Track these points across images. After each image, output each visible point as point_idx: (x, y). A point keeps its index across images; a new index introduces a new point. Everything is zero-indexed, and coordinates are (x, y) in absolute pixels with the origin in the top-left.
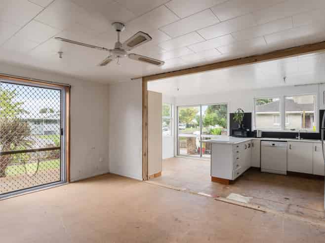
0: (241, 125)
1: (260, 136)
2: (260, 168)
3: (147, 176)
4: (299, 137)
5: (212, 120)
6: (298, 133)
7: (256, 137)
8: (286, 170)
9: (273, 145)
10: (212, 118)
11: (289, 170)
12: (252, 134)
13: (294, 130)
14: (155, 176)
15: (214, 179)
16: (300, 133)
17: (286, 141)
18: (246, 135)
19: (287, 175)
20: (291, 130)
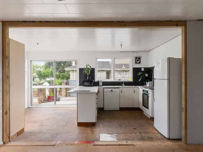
0: (89, 78)
1: (102, 85)
2: (103, 108)
3: (9, 137)
4: (124, 84)
5: (50, 73)
6: (123, 82)
7: (99, 86)
8: (119, 107)
9: (112, 90)
10: (49, 72)
11: (121, 107)
12: (97, 84)
13: (120, 80)
14: (18, 134)
15: (80, 124)
16: (124, 82)
17: (118, 88)
18: (92, 84)
19: (120, 110)
20: (119, 80)
